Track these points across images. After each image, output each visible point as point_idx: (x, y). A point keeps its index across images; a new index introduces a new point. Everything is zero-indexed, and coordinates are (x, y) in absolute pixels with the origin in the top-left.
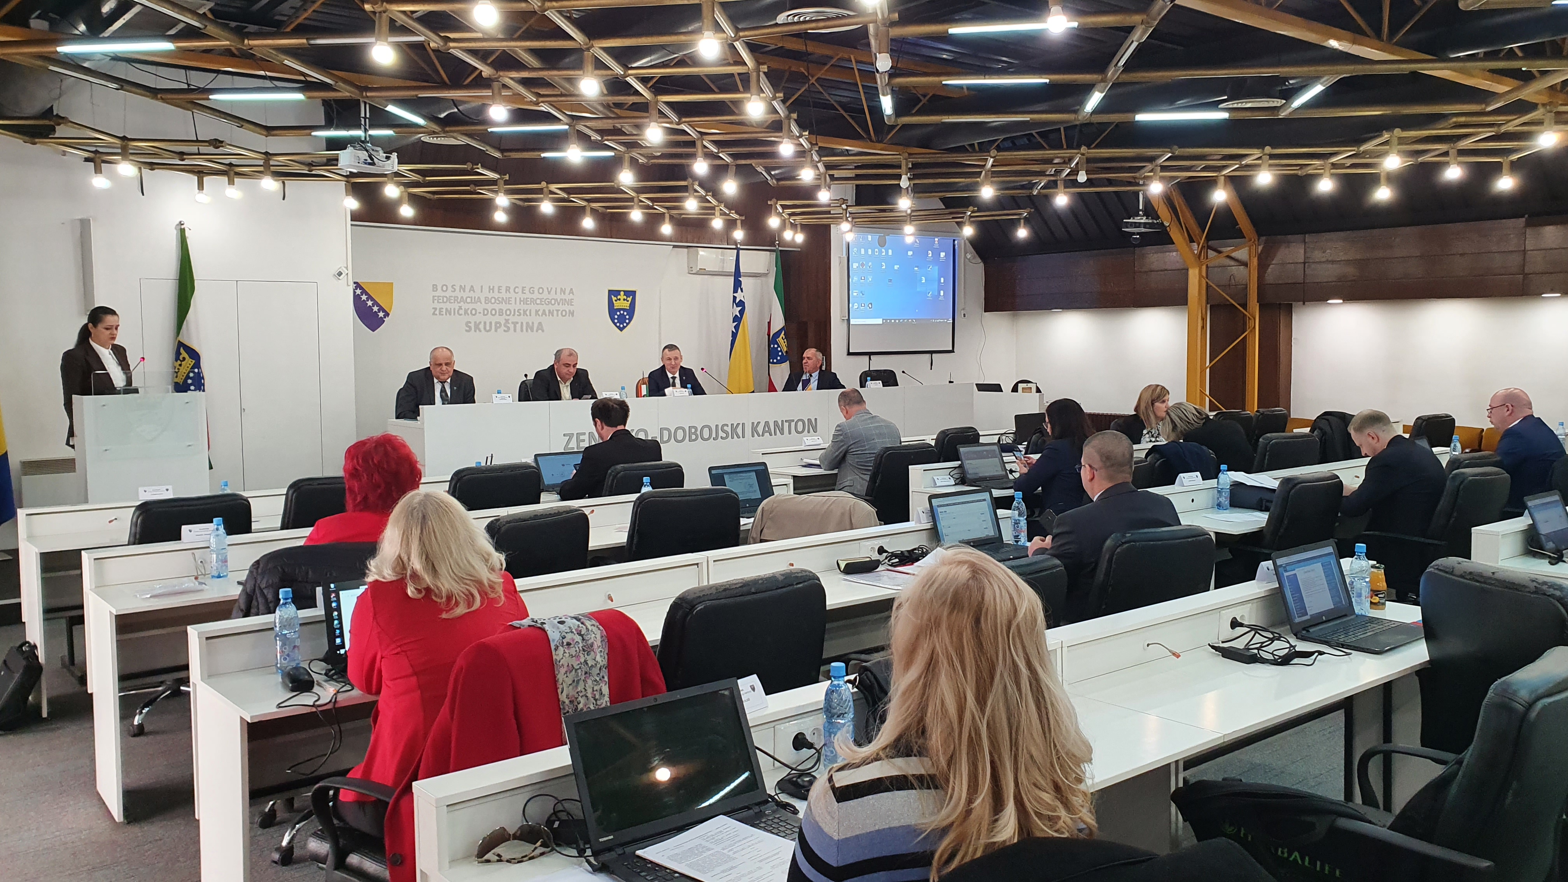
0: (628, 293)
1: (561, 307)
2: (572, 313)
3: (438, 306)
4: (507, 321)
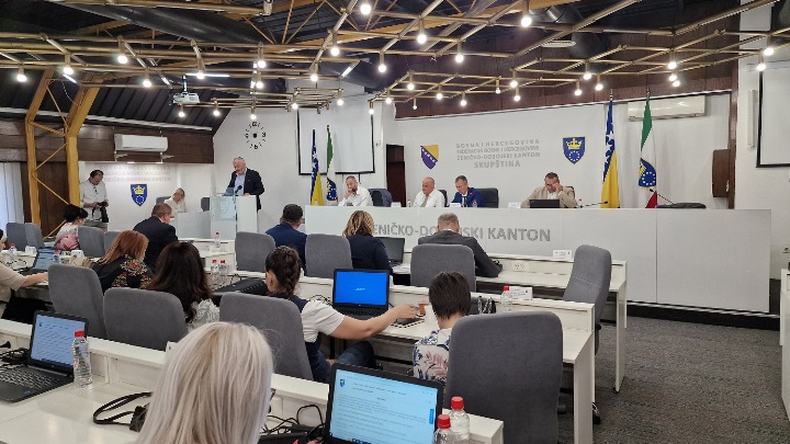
0: (578, 139)
1: (531, 151)
2: (538, 155)
3: (460, 155)
4: (498, 161)
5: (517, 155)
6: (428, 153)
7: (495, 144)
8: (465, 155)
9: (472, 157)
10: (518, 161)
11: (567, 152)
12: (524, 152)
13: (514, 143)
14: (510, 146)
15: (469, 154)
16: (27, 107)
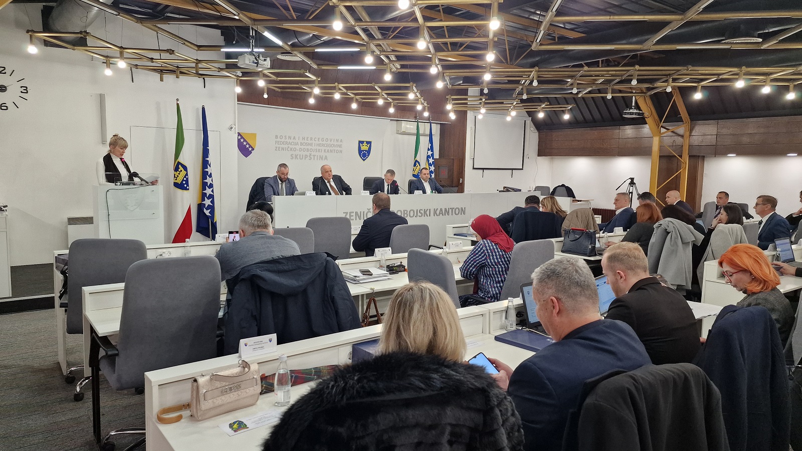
0: (368, 143)
1: (336, 149)
2: (341, 152)
3: (278, 146)
4: (310, 154)
5: (326, 151)
6: (245, 140)
7: (309, 139)
8: (283, 146)
9: (289, 149)
10: (326, 156)
11: (360, 151)
12: (331, 148)
13: (325, 140)
14: (321, 142)
15: (287, 146)
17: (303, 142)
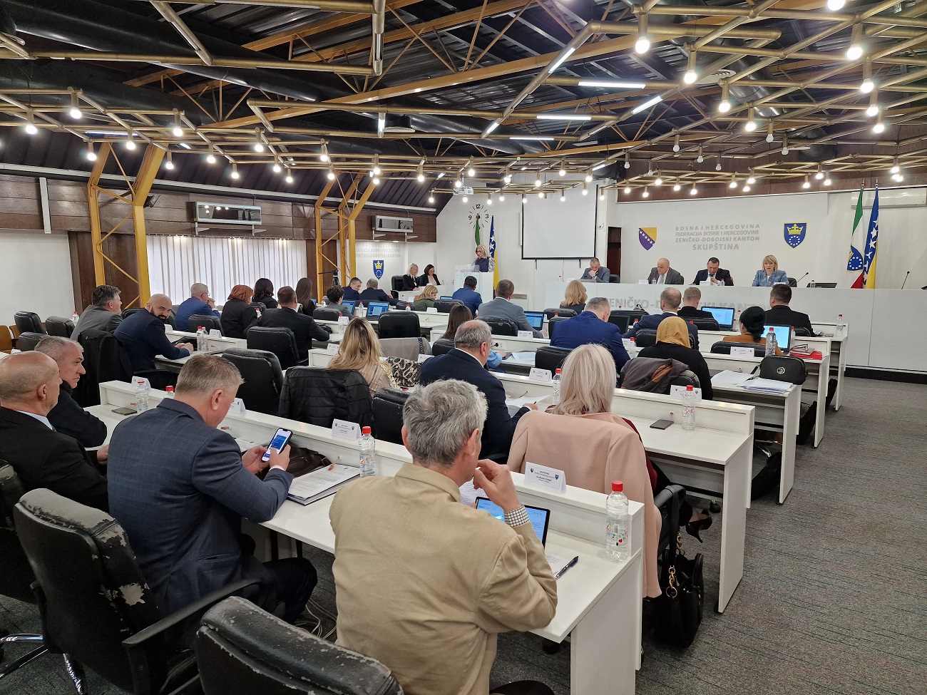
0: (800, 225)
1: (750, 235)
2: (758, 239)
3: (679, 237)
4: (716, 244)
5: (737, 239)
6: (646, 235)
7: (714, 228)
8: (684, 237)
9: (691, 240)
10: (737, 245)
11: (787, 236)
12: (744, 236)
13: (734, 227)
14: (729, 229)
15: (688, 237)
16: (317, 193)
17: (707, 231)
